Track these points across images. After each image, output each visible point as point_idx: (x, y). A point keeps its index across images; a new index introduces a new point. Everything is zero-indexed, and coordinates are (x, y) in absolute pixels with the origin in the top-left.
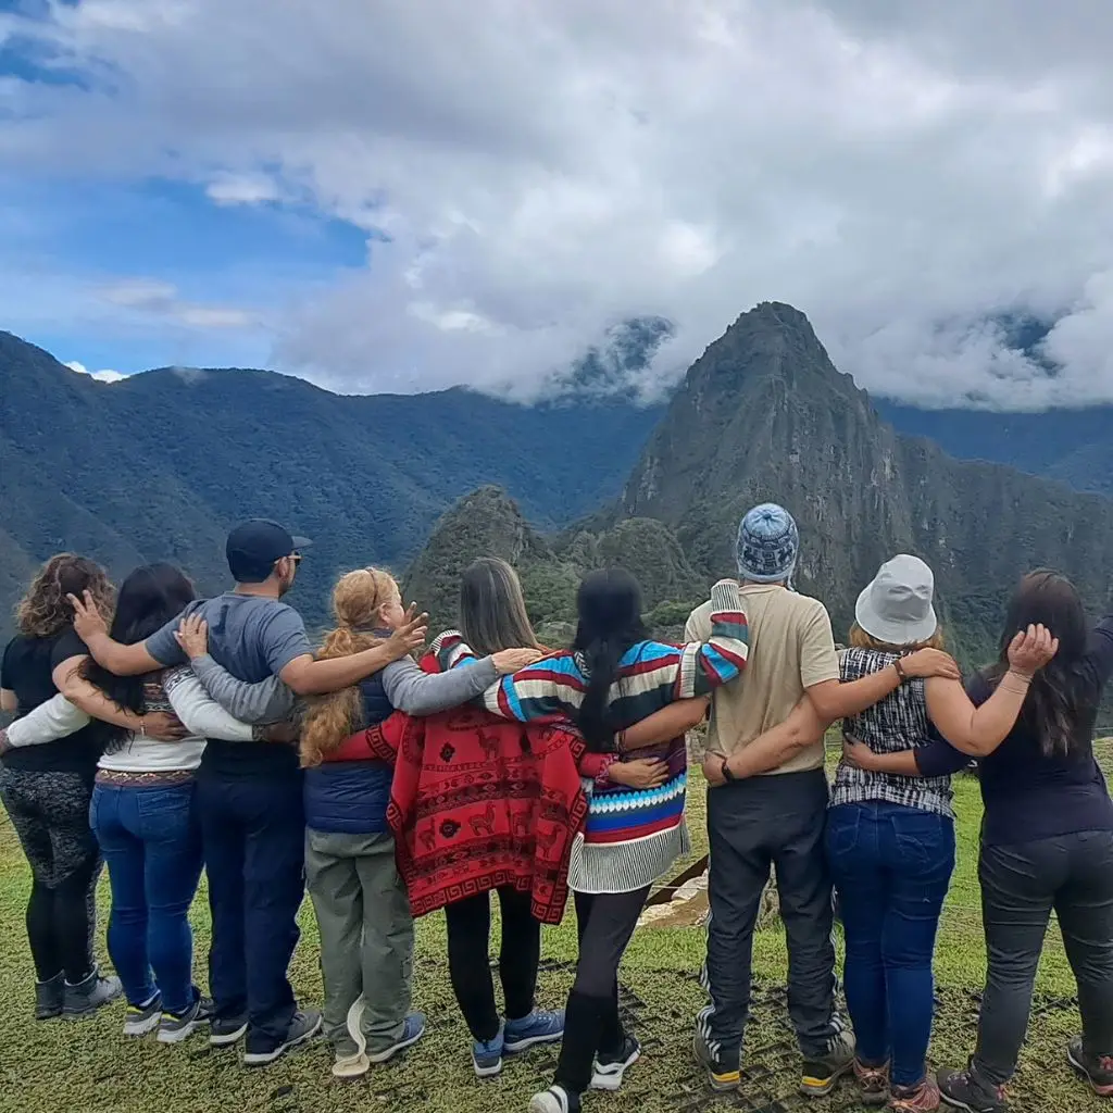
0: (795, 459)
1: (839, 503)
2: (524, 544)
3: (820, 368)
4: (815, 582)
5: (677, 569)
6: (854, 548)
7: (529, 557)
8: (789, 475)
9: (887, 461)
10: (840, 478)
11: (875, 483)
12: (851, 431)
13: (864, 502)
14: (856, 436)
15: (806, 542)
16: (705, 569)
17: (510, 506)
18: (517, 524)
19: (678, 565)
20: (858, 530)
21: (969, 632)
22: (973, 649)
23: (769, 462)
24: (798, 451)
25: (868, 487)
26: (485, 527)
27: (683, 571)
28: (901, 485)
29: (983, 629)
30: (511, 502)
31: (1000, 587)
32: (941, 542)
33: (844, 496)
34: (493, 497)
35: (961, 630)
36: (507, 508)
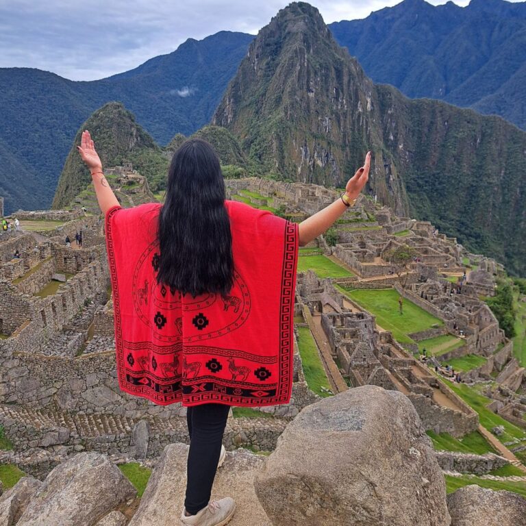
0: (311, 95)
1: (339, 121)
2: (137, 138)
3: (327, 42)
4: (324, 168)
5: (237, 156)
6: (348, 148)
7: (139, 146)
8: (308, 104)
9: (369, 100)
10: (339, 107)
11: (360, 110)
12: (346, 79)
13: (354, 122)
14: (349, 82)
15: (319, 145)
16: (258, 160)
17: (127, 114)
18: (132, 126)
19: (238, 155)
20: (350, 138)
21: (417, 197)
22: (419, 208)
23: (296, 97)
24: (314, 90)
25: (357, 113)
26: (110, 127)
27: (242, 159)
28: (377, 114)
29: (426, 197)
30: (127, 112)
31: (435, 172)
32: (401, 147)
33: (342, 118)
34: (116, 109)
35: (412, 196)
36: (124, 115)
